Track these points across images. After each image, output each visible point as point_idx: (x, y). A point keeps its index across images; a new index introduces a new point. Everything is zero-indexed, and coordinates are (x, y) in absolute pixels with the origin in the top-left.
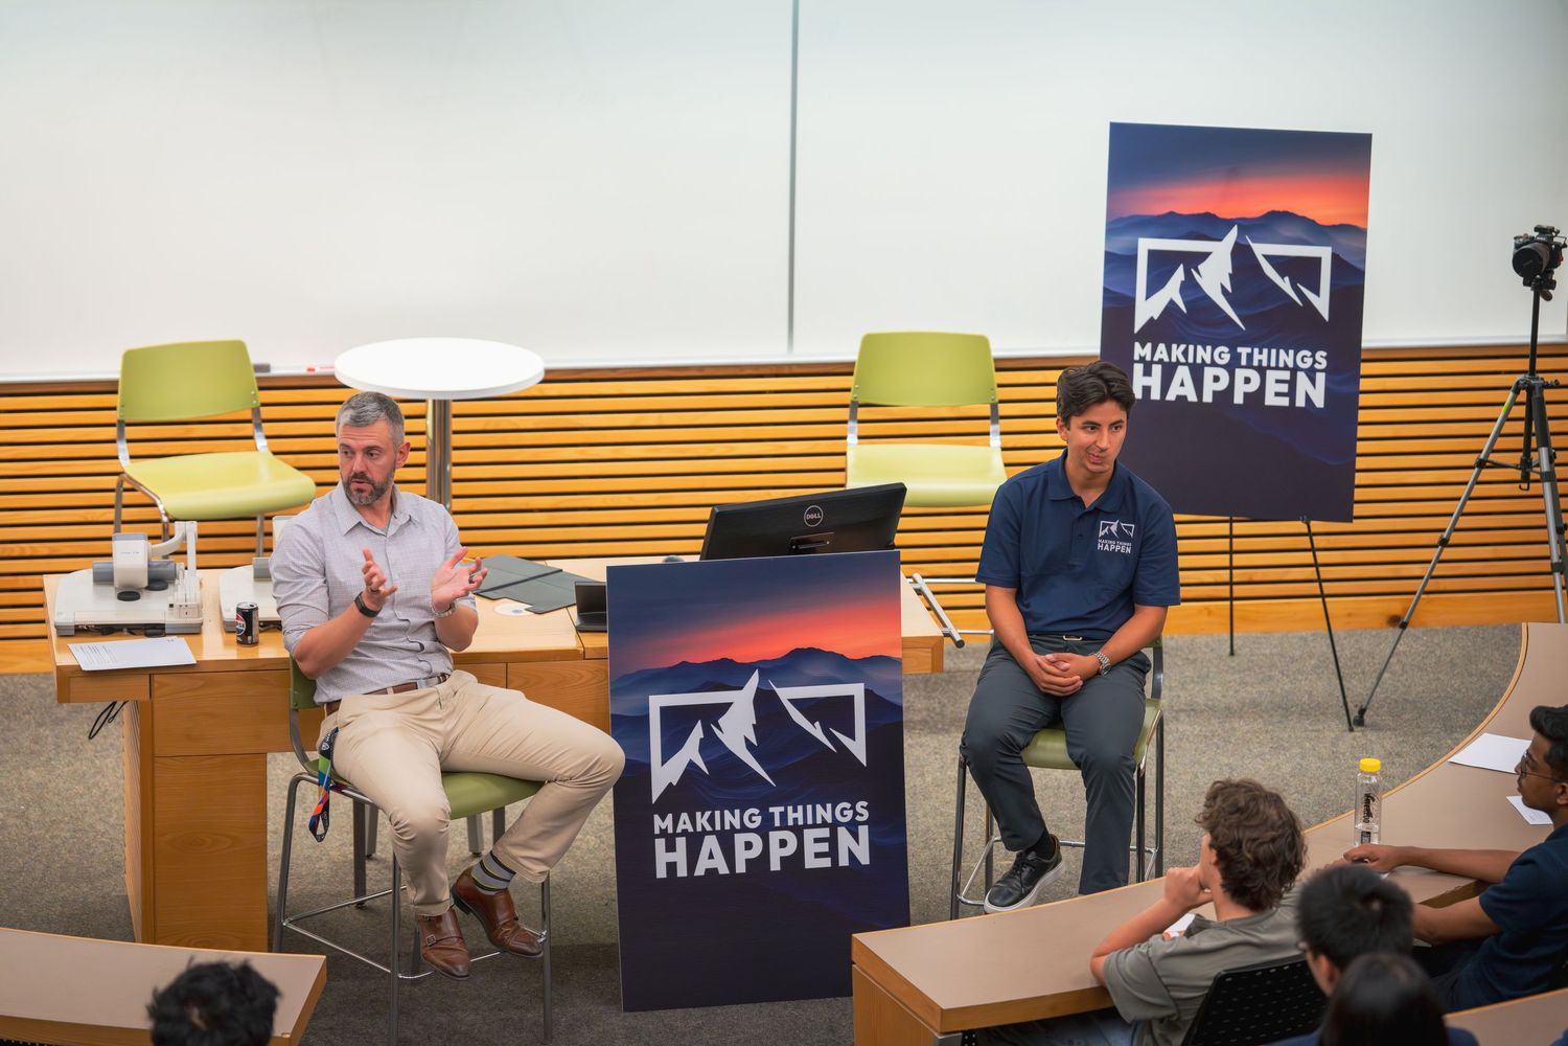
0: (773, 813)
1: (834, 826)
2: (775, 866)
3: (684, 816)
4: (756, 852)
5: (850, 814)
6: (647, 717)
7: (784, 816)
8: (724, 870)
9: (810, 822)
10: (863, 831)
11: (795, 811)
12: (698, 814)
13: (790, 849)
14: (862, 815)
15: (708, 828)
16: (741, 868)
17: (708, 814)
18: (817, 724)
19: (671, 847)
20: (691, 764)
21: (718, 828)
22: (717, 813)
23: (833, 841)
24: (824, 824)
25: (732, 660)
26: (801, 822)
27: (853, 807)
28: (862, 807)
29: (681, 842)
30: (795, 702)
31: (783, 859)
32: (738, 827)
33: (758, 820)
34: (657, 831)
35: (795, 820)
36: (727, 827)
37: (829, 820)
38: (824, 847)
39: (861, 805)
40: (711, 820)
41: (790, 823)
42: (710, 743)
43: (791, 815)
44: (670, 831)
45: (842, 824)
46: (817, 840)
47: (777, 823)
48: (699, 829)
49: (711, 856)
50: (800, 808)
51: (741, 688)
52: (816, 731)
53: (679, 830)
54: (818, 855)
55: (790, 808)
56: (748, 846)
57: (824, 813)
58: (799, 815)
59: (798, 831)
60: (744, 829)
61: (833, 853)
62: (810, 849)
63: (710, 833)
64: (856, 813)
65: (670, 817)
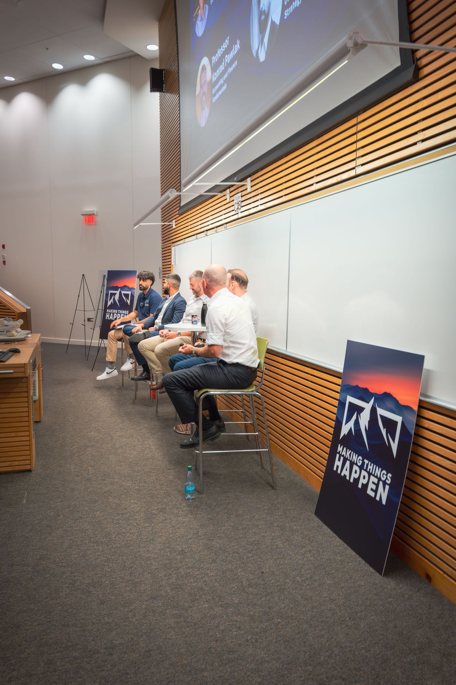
0: (365, 462)
1: (379, 479)
2: (360, 486)
3: (345, 448)
4: (356, 476)
5: (385, 476)
6: (345, 404)
7: (367, 465)
8: (348, 478)
9: (373, 473)
10: (387, 487)
11: (371, 465)
12: (348, 450)
13: (365, 482)
14: (388, 480)
15: (349, 458)
16: (352, 481)
17: (350, 451)
18: (385, 429)
19: (339, 460)
20: (351, 429)
21: (351, 459)
22: (352, 452)
23: (377, 485)
24: (376, 477)
25: (368, 390)
26: (371, 472)
27: (387, 475)
28: (389, 476)
29: (342, 458)
30: (382, 417)
31: (363, 484)
32: (355, 462)
33: (361, 462)
34: (338, 451)
35: (370, 469)
36: (353, 461)
37: (379, 476)
38: (374, 487)
39: (390, 475)
40: (350, 454)
41: (368, 470)
42: (357, 423)
43: (369, 467)
44: (341, 453)
45: (382, 481)
46: (373, 483)
47: (365, 468)
48: (347, 457)
49: (346, 470)
50: (372, 464)
51: (368, 403)
52: (384, 432)
53: (342, 454)
54: (372, 490)
55: (370, 463)
56: (356, 472)
57: (378, 472)
58: (371, 468)
59: (370, 474)
60: (356, 464)
61: (376, 491)
62: (371, 486)
63: (349, 460)
64: (387, 478)
65: (342, 446)
